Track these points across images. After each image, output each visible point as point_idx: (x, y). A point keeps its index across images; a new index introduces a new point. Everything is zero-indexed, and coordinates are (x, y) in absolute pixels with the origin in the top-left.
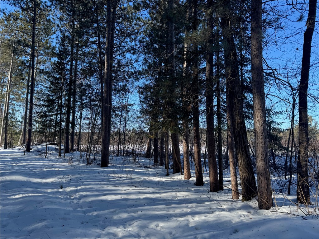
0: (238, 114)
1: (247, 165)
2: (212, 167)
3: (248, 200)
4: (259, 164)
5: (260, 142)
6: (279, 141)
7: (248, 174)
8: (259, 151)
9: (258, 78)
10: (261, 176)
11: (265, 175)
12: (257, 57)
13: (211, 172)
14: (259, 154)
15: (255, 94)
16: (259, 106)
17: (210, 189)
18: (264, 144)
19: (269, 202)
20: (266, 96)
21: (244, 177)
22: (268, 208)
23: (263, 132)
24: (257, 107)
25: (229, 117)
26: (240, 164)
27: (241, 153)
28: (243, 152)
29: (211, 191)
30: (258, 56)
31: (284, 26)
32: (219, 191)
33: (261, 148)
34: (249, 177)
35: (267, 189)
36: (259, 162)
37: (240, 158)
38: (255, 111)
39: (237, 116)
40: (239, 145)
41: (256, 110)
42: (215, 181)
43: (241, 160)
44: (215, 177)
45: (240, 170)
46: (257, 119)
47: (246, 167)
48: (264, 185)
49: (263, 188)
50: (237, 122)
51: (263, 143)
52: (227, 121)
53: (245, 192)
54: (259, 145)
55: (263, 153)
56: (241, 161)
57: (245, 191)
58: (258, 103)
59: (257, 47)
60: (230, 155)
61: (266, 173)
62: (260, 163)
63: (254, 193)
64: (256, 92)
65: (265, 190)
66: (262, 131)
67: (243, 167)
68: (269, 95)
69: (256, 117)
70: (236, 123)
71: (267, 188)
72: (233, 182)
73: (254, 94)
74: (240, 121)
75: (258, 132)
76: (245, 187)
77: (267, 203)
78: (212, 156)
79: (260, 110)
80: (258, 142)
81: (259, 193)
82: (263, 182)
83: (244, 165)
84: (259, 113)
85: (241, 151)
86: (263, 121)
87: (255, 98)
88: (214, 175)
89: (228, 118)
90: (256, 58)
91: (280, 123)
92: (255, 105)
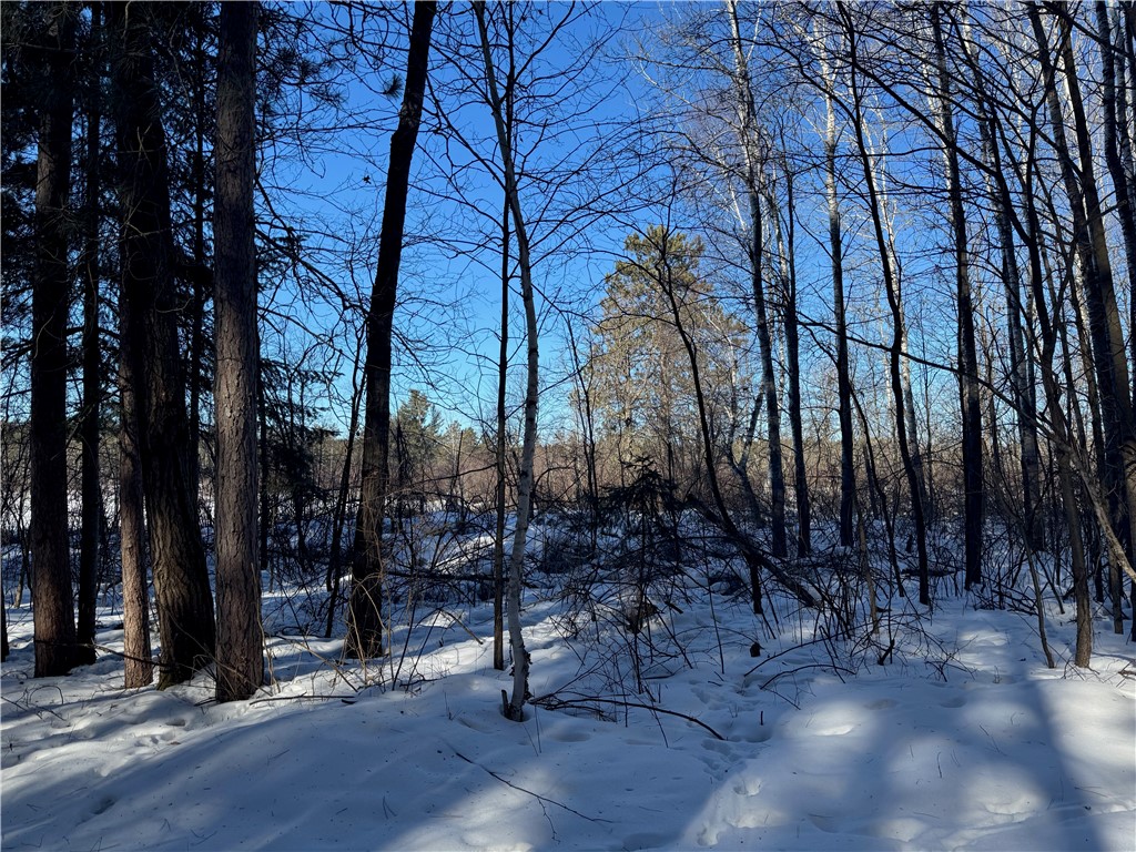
0: (158, 370)
1: (184, 555)
2: (47, 577)
3: (180, 682)
4: (224, 551)
5: (232, 473)
6: (305, 468)
7: (188, 589)
8: (226, 505)
9: (235, 247)
10: (228, 590)
11: (243, 584)
12: (234, 172)
13: (44, 599)
14: (224, 516)
15: (222, 302)
16: (234, 347)
17: (36, 667)
18: (246, 477)
19: (251, 674)
20: (263, 317)
21: (170, 602)
22: (246, 693)
23: (243, 439)
24: (228, 347)
25: (126, 380)
26: (157, 555)
27: (166, 515)
28: (173, 512)
29: (38, 675)
30: (236, 168)
31: (338, 95)
32: (74, 670)
33: (235, 494)
34: (191, 599)
35: (246, 632)
36: (224, 541)
37: (159, 531)
38: (220, 363)
39: (154, 379)
40: (158, 484)
41: (223, 360)
42: (59, 631)
43: (164, 538)
44: (62, 616)
45: (159, 578)
46: (224, 393)
47: (179, 564)
48: (237, 616)
49: (233, 631)
50: (154, 399)
51: (243, 476)
52: (118, 393)
53: (172, 654)
54: (226, 484)
55: (239, 510)
56: (161, 547)
57: (172, 650)
58: (230, 336)
59: (236, 137)
60: (125, 525)
61: (246, 579)
62: (229, 547)
63: (203, 652)
64: (224, 295)
65: (242, 635)
66: (240, 434)
67: (167, 564)
68: (272, 312)
69: (224, 387)
70: (151, 404)
71: (248, 625)
72: (132, 629)
73: (219, 304)
74: (167, 396)
75: (227, 438)
76: (173, 635)
77: (246, 676)
78: (50, 534)
79: (236, 360)
80: (224, 472)
81: (218, 651)
82: (234, 609)
83: (174, 556)
84: (232, 370)
85: (163, 509)
86: (246, 399)
87: (222, 316)
88: (57, 609)
89: (122, 381)
90: (229, 175)
91: (314, 410)
92: (219, 341)
